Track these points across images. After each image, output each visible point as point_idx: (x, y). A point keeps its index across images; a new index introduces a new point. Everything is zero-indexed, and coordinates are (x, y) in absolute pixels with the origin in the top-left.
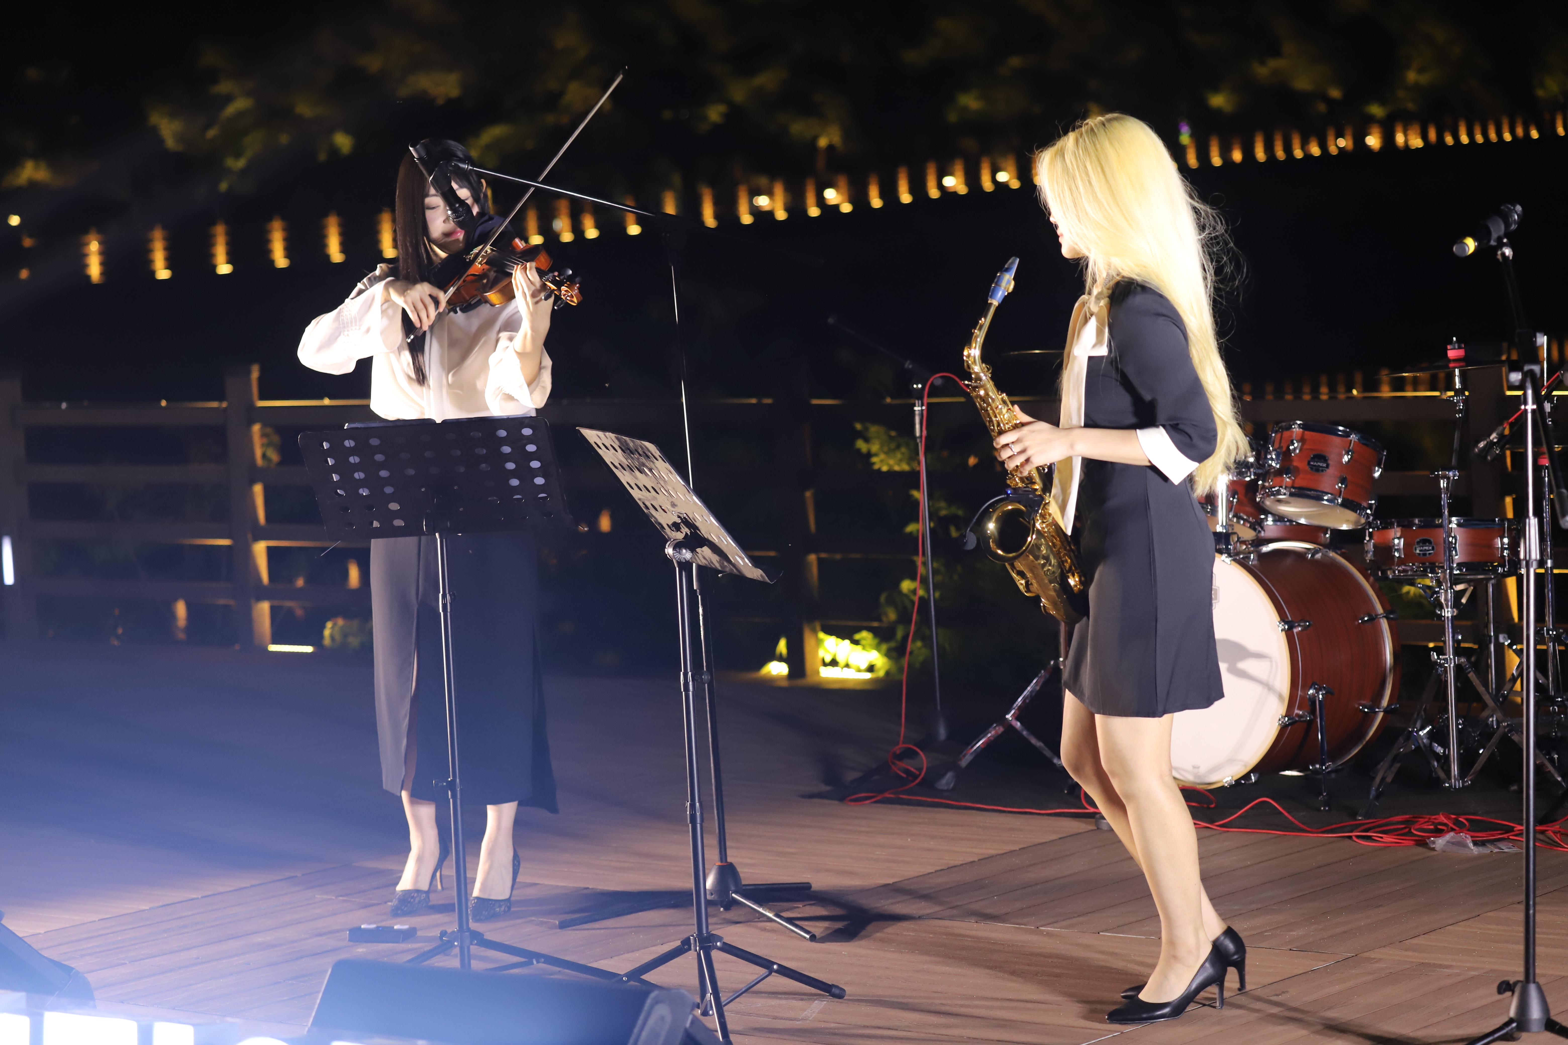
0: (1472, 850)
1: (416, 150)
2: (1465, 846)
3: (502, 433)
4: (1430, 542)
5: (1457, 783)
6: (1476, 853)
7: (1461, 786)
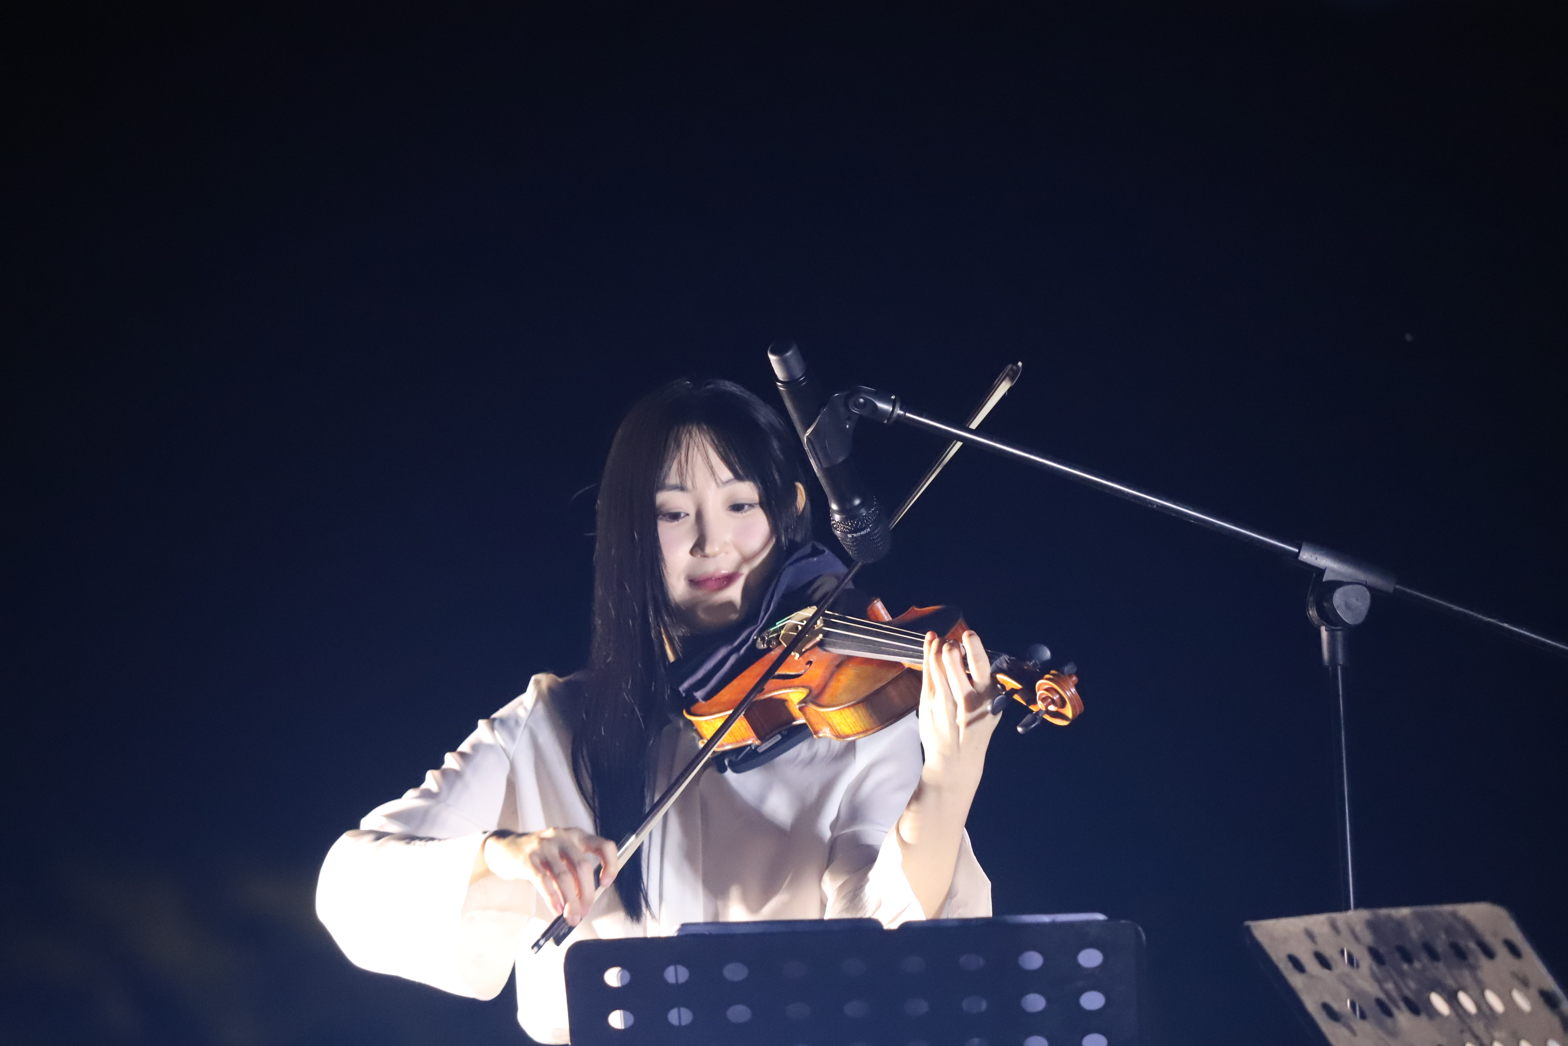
1: (784, 363)
3: (1033, 960)
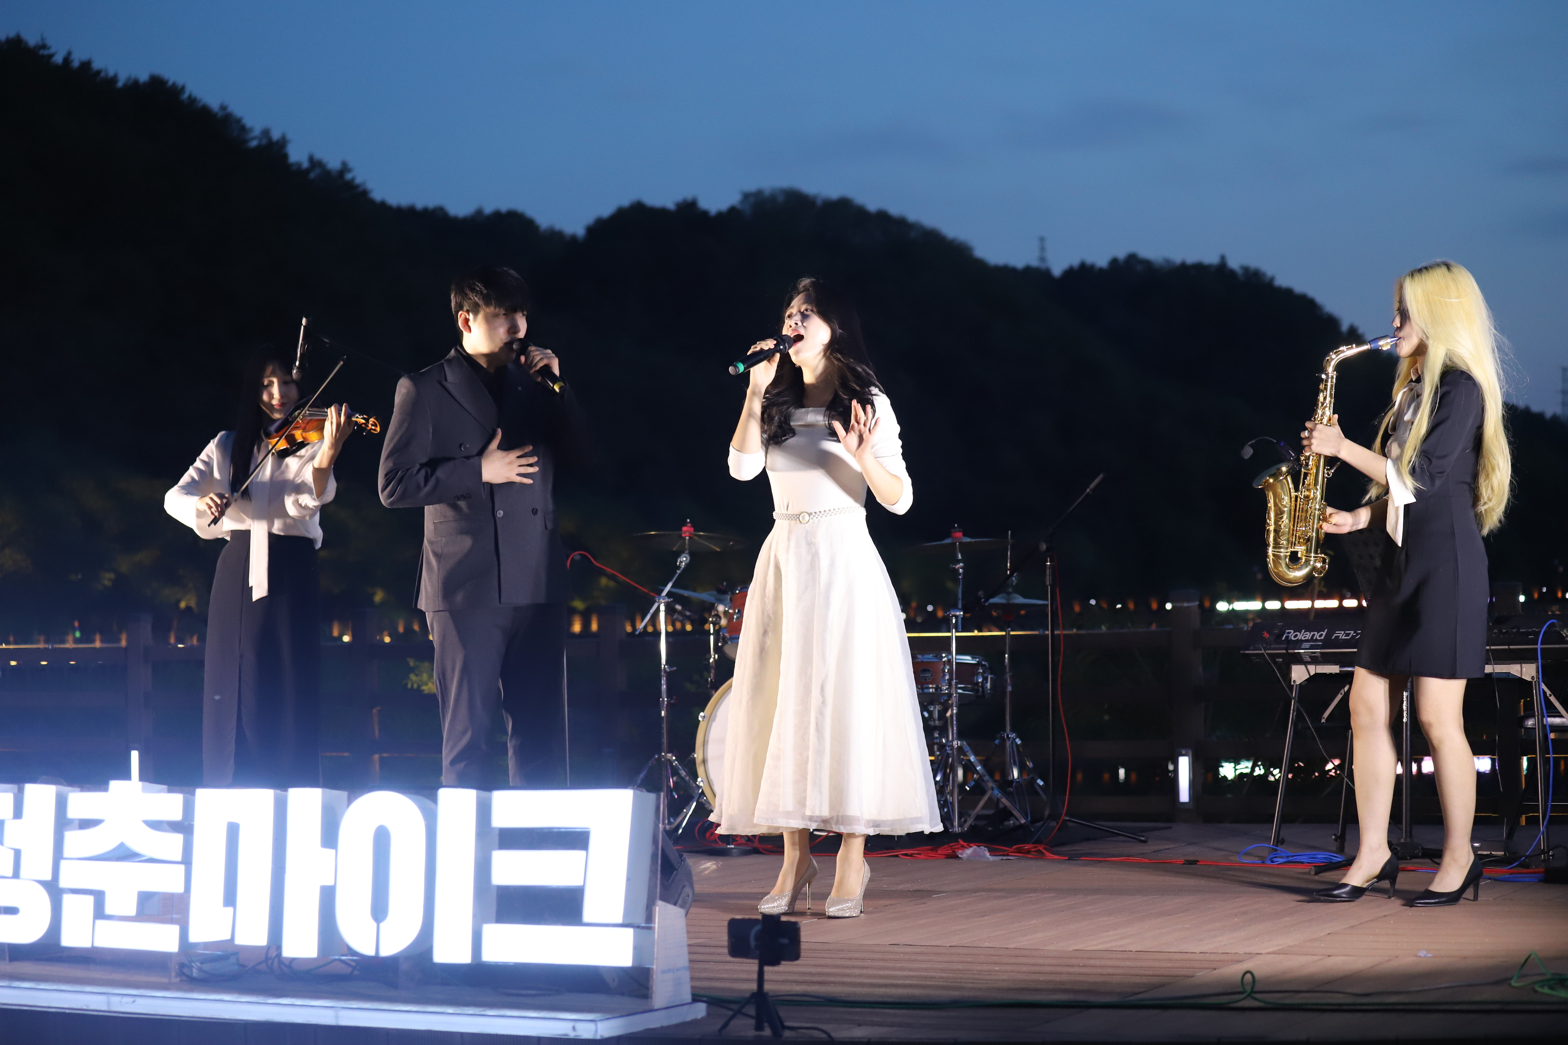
0: (988, 859)
2: (985, 855)
4: (929, 671)
5: (957, 829)
6: (992, 860)
7: (960, 831)
